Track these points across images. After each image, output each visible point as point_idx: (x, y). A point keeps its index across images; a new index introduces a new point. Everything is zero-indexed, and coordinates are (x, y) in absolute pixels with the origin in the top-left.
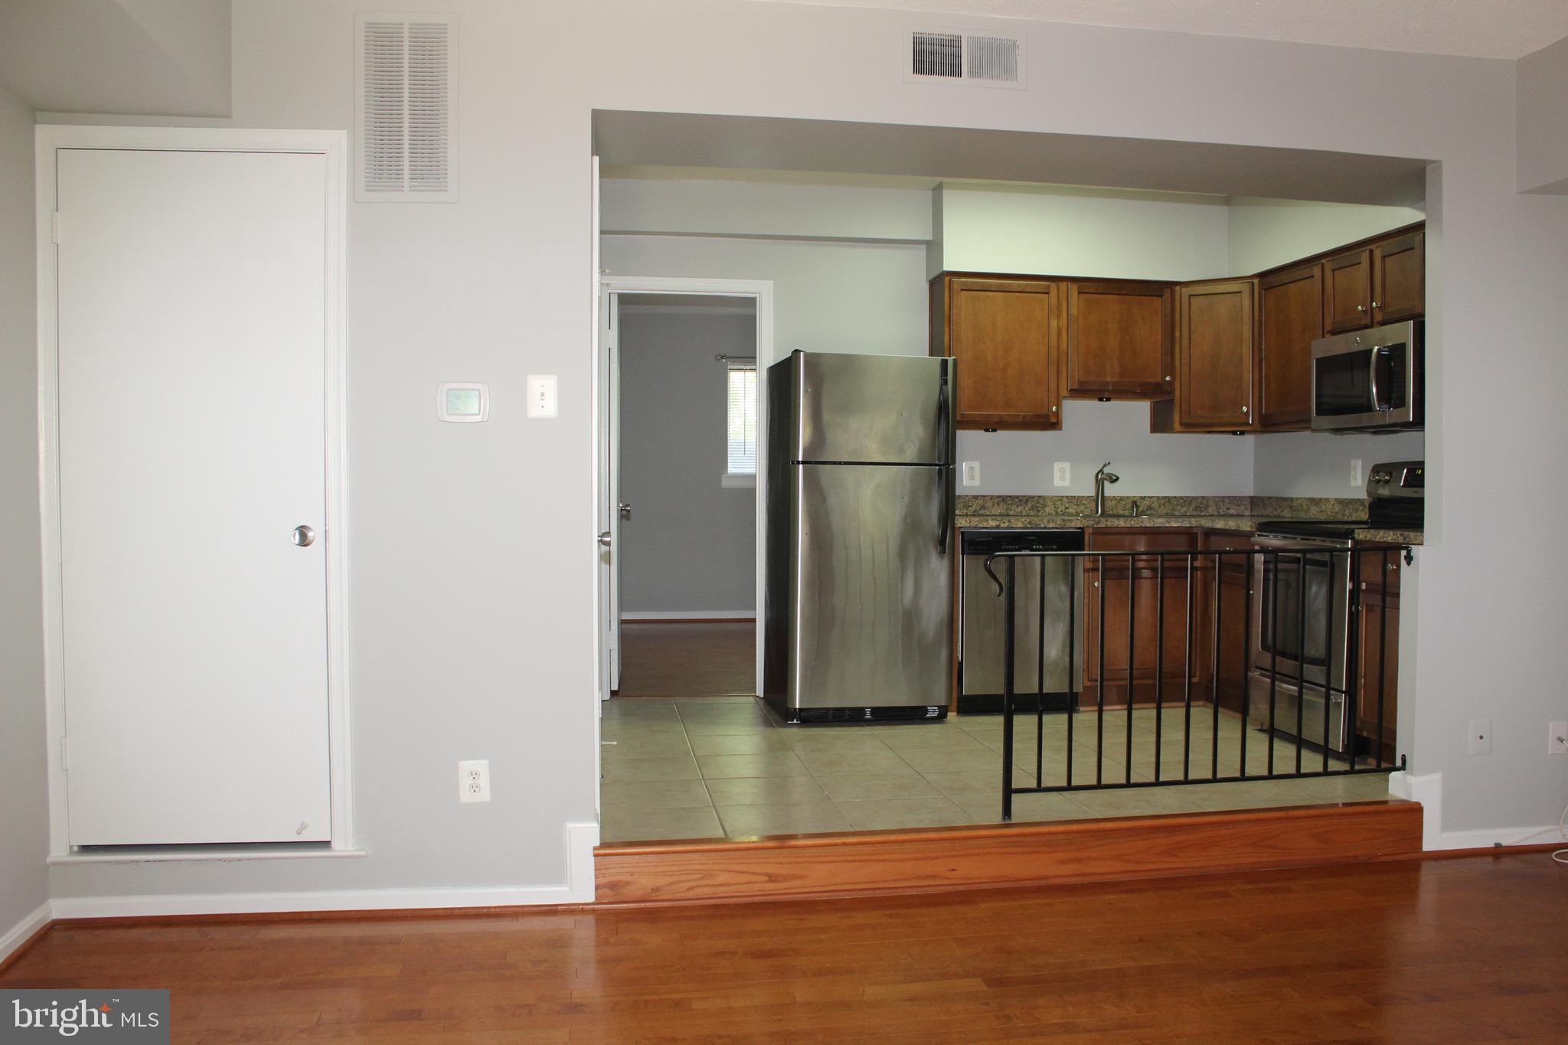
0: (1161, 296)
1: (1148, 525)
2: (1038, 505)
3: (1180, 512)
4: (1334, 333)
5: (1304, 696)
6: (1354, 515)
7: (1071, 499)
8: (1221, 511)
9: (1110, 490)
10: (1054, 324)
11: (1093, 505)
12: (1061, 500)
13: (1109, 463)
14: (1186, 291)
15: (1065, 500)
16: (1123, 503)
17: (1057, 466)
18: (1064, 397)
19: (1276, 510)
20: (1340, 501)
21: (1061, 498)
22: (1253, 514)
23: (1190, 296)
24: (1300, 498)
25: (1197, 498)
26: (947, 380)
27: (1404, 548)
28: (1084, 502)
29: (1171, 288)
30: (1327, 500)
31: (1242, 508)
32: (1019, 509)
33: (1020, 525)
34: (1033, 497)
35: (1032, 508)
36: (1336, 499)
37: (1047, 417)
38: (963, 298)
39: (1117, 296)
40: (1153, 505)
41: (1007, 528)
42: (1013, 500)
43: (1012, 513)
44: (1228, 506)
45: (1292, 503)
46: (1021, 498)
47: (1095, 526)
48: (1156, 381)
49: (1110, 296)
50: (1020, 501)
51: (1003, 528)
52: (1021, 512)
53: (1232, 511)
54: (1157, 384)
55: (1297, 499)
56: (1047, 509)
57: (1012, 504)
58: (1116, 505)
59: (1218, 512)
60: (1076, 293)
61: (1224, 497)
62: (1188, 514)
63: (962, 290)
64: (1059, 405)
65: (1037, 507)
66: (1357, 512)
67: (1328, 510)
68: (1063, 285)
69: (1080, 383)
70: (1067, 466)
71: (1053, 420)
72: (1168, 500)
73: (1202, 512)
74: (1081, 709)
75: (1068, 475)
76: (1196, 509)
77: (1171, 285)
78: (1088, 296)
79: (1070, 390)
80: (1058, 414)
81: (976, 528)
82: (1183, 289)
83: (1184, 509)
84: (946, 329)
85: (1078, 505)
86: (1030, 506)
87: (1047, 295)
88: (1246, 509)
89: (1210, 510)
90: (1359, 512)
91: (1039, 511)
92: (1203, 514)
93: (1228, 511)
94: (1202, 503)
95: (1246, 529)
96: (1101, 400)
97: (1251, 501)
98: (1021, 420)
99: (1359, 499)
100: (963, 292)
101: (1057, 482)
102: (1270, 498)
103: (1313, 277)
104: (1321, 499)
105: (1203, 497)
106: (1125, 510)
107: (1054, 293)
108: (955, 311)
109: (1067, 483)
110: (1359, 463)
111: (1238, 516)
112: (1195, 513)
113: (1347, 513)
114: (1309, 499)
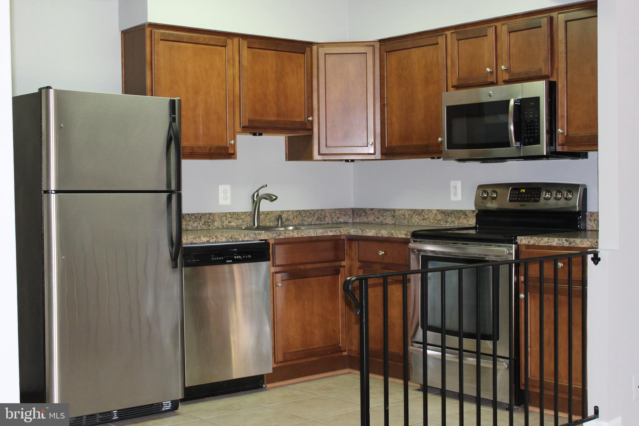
0: (304, 53)
1: (313, 235)
2: (209, 221)
3: (307, 222)
4: (457, 87)
5: (481, 365)
6: (456, 222)
7: (233, 214)
8: (334, 220)
9: (265, 206)
10: (230, 72)
11: (249, 219)
12: (226, 216)
13: (266, 186)
14: (322, 51)
15: (229, 216)
16: (269, 216)
17: (221, 188)
18: (237, 132)
19: (378, 218)
20: (443, 212)
21: (225, 215)
22: (355, 221)
23: (325, 54)
24: (402, 210)
25: (318, 210)
26: (175, 118)
27: (590, 253)
28: (242, 217)
29: (310, 47)
30: (430, 211)
31: (347, 217)
32: (195, 225)
33: (224, 240)
34: (205, 214)
35: (205, 224)
36: (437, 210)
37: (226, 148)
38: (161, 47)
39: (274, 52)
40: (290, 217)
41: (215, 242)
42: (190, 217)
43: (190, 228)
44: (338, 216)
45: (394, 212)
46: (196, 215)
47: (277, 238)
48: (300, 120)
49: (269, 51)
50: (196, 217)
51: (211, 243)
52: (197, 227)
53: (341, 220)
54: (302, 123)
55: (399, 210)
56: (216, 224)
57: (190, 221)
58: (265, 218)
59: (332, 221)
60: (246, 48)
61: (335, 209)
62: (313, 223)
63: (161, 40)
64: (235, 139)
65: (208, 222)
66: (459, 219)
67: (431, 218)
68: (236, 40)
69: (250, 121)
70: (228, 187)
71: (231, 151)
72: (299, 212)
73: (321, 221)
74: (268, 386)
75: (229, 195)
76: (318, 219)
77: (311, 44)
78: (254, 50)
79: (242, 127)
80: (234, 146)
81: (192, 243)
82: (320, 49)
83: (310, 220)
84: (148, 74)
85: (237, 219)
86: (203, 221)
87: (224, 48)
88: (350, 217)
89: (327, 219)
90: (461, 220)
91: (209, 226)
92: (322, 223)
93: (339, 220)
94: (321, 215)
95: (400, 237)
96: (255, 134)
97: (353, 212)
98: (208, 152)
99: (461, 211)
100: (162, 42)
101: (222, 202)
102: (372, 209)
103: (438, 44)
104: (423, 210)
105: (322, 210)
106: (270, 222)
107: (229, 46)
108: (155, 57)
109: (228, 202)
110: (459, 184)
111: (346, 223)
112: (317, 222)
113: (449, 220)
114: (411, 210)
